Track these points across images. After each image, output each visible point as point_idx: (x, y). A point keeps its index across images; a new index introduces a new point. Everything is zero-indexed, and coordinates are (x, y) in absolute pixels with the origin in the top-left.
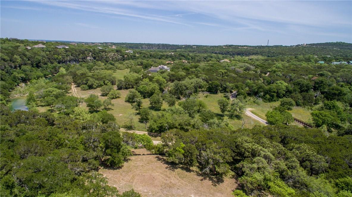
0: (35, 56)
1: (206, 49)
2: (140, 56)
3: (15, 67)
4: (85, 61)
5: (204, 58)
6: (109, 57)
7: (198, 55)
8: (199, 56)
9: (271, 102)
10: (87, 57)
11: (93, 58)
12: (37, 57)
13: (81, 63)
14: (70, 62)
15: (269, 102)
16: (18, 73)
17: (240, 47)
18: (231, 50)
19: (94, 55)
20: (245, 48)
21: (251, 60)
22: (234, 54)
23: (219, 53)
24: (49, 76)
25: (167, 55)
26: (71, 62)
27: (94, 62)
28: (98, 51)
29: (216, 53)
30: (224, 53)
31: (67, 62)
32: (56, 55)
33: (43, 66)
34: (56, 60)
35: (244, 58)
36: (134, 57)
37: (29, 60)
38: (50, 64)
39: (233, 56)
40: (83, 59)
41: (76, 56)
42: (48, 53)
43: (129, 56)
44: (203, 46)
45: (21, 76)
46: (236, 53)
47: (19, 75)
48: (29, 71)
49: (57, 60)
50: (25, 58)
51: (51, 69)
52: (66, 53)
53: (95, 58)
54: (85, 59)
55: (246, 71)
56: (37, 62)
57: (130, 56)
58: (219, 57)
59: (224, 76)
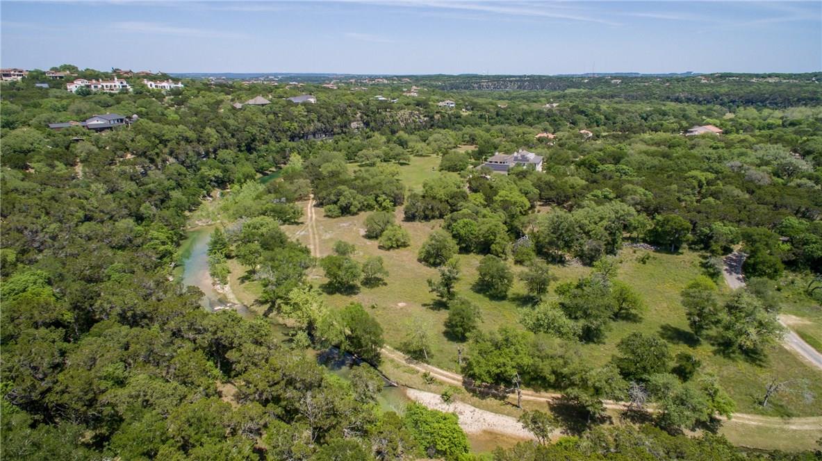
0: (246, 127)
1: (648, 88)
2: (471, 115)
3: (207, 154)
4: (345, 133)
5: (643, 118)
6: (397, 121)
7: (623, 106)
8: (627, 111)
10: (350, 123)
11: (364, 123)
12: (249, 128)
13: (337, 136)
14: (314, 135)
16: (211, 168)
17: (754, 80)
18: (724, 89)
19: (365, 117)
20: (770, 80)
22: (733, 102)
23: (688, 100)
24: (270, 169)
25: (540, 112)
26: (317, 135)
27: (364, 134)
28: (374, 108)
29: (677, 100)
30: (701, 99)
31: (309, 136)
32: (287, 120)
33: (259, 148)
34: (285, 132)
35: (766, 114)
36: (457, 118)
37: (233, 136)
38: (274, 143)
39: (730, 107)
40: (342, 127)
41: (328, 122)
42: (271, 117)
43: (444, 117)
44: (639, 80)
45: (216, 175)
46: (741, 98)
47: (212, 172)
48: (232, 161)
49: (289, 133)
50: (225, 134)
51: (275, 155)
52: (307, 115)
53: (367, 124)
54: (345, 126)
56: (249, 140)
57: (447, 116)
58: (687, 113)
59: (703, 191)
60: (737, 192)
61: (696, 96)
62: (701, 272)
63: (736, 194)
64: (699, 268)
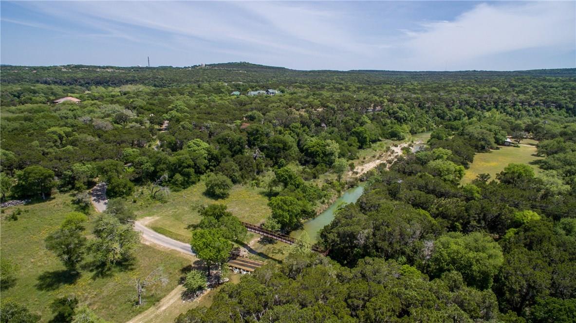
9: (187, 187)
15: (184, 188)
21: (125, 94)
22: (88, 83)
23: (55, 83)
29: (46, 83)
30: (65, 82)
35: (111, 90)
39: (87, 87)
46: (93, 80)
55: (118, 124)
58: (53, 91)
59: (64, 142)
60: (90, 138)
61: (60, 80)
62: (75, 209)
63: (89, 140)
64: (71, 206)
